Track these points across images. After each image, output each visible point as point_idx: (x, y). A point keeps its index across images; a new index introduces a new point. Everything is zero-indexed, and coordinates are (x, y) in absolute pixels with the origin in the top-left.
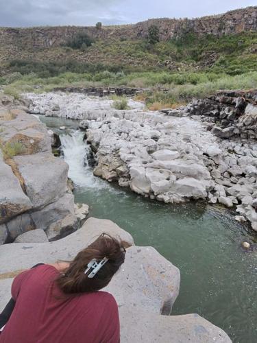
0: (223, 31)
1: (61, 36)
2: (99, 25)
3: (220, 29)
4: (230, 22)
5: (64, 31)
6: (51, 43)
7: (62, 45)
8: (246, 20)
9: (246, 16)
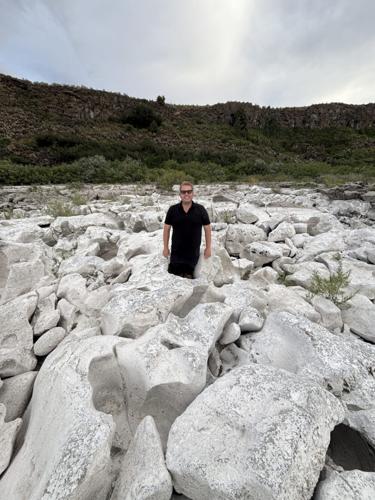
0: (307, 125)
1: (107, 107)
2: (161, 100)
3: (304, 122)
4: (315, 116)
5: (112, 99)
6: (92, 114)
7: (111, 120)
8: (331, 115)
9: (331, 111)
